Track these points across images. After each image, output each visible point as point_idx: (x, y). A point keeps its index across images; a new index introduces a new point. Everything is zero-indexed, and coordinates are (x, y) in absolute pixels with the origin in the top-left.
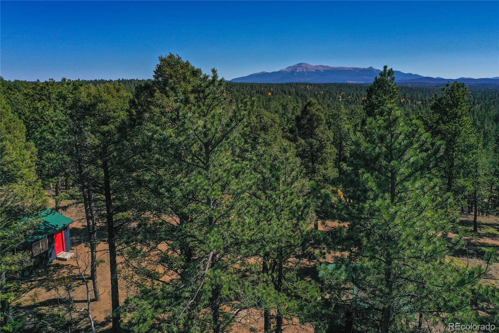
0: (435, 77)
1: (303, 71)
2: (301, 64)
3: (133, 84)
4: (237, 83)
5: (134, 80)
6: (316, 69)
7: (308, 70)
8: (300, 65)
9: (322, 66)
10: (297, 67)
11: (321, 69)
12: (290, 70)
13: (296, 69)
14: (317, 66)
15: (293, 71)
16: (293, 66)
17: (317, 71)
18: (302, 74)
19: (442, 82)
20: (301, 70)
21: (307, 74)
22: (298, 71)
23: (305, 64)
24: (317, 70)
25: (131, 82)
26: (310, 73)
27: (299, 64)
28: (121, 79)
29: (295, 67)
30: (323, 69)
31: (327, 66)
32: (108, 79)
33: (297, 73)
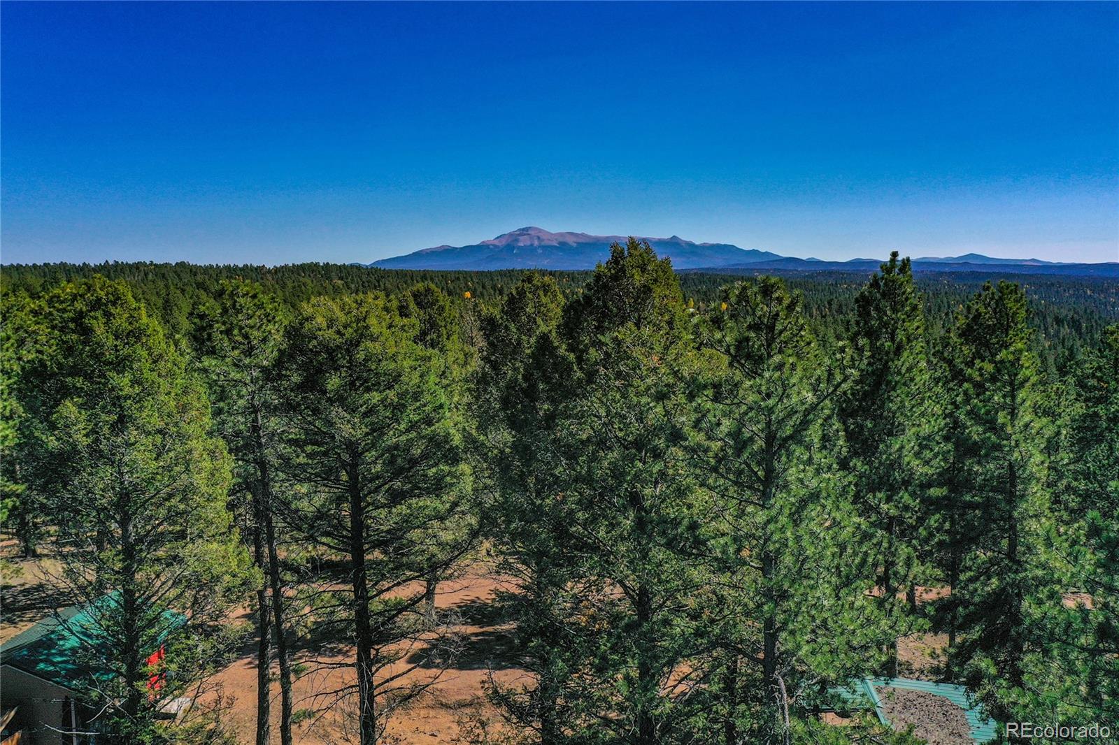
0: (804, 257)
1: (532, 245)
2: (527, 229)
3: (142, 274)
4: (390, 271)
5: (144, 264)
6: (561, 239)
7: (543, 244)
8: (524, 232)
9: (572, 234)
10: (519, 235)
11: (571, 241)
12: (504, 242)
13: (517, 240)
14: (561, 235)
15: (509, 245)
16: (511, 235)
17: (563, 246)
18: (530, 251)
19: (821, 268)
20: (528, 243)
21: (540, 251)
22: (521, 244)
23: (536, 229)
24: (560, 243)
25: (138, 268)
26: (548, 250)
27: (523, 229)
28: (111, 262)
29: (514, 237)
30: (575, 239)
31: (583, 235)
32: (79, 263)
33: (519, 248)
